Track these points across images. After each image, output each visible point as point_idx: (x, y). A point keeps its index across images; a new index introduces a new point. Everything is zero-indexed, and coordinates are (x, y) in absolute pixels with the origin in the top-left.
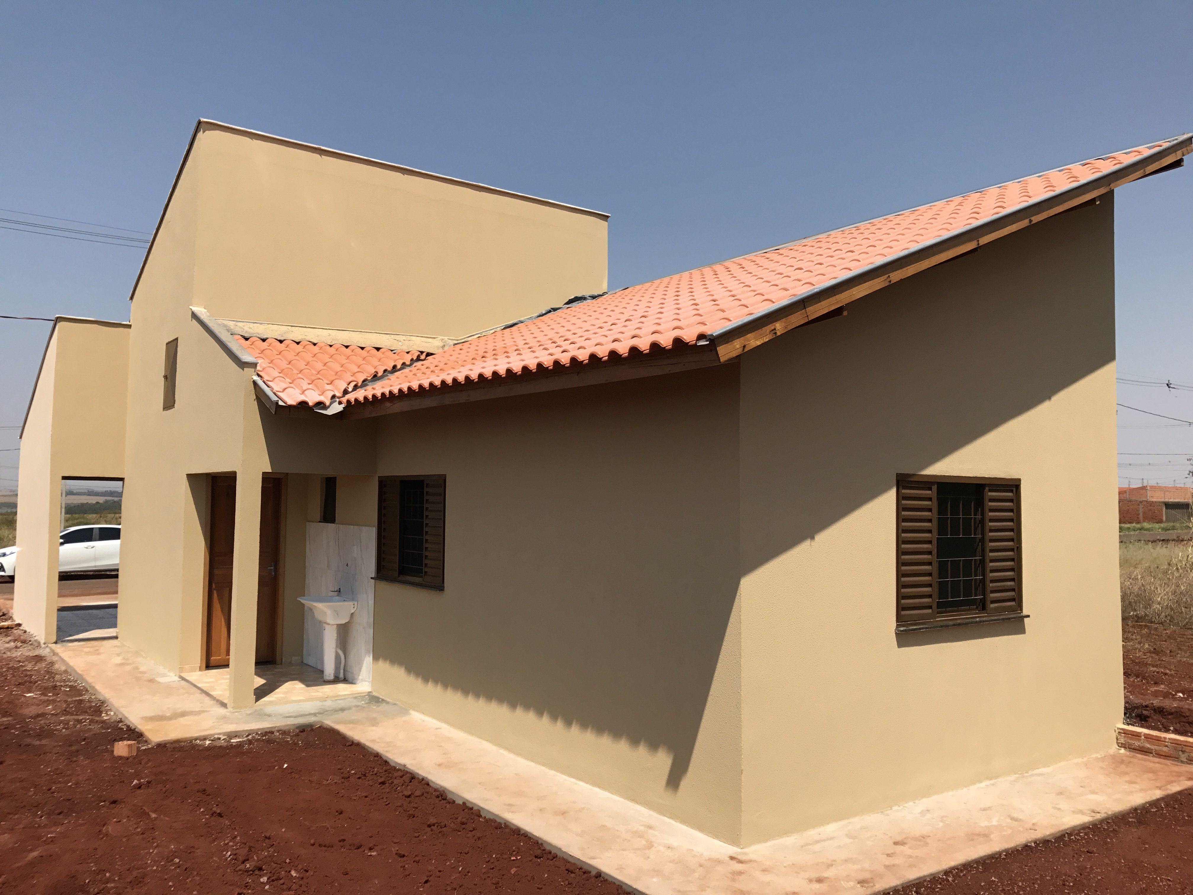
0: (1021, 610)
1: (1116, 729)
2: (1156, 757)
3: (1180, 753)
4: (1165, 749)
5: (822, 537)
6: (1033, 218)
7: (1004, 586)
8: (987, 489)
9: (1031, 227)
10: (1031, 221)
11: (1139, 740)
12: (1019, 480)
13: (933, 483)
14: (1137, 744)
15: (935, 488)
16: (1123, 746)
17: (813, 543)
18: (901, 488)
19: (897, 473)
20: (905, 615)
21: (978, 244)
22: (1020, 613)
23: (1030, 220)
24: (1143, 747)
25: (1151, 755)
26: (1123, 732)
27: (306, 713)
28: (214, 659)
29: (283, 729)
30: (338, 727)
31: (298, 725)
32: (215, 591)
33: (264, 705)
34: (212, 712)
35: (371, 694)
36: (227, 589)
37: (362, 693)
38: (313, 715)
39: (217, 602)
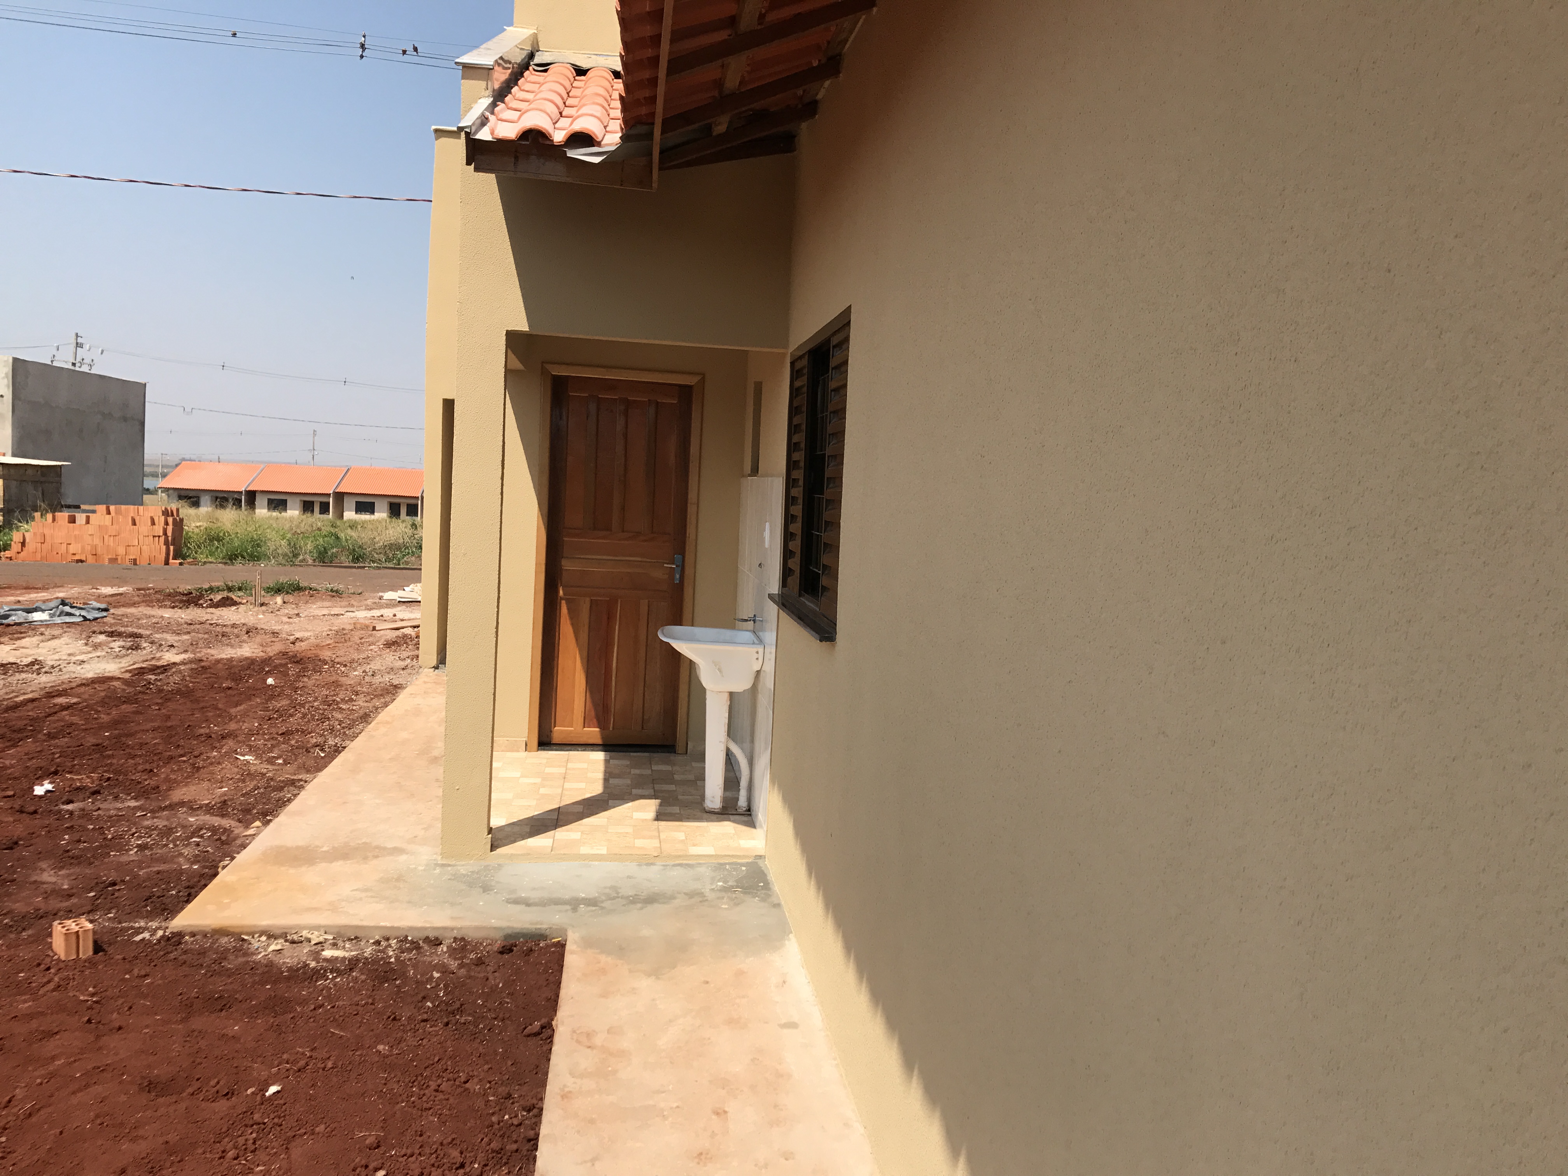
27: (567, 897)
28: (559, 731)
29: (471, 935)
30: (573, 960)
31: (509, 932)
32: (563, 602)
33: (512, 857)
34: (403, 858)
35: (760, 862)
36: (588, 599)
37: (745, 857)
38: (575, 904)
39: (568, 622)
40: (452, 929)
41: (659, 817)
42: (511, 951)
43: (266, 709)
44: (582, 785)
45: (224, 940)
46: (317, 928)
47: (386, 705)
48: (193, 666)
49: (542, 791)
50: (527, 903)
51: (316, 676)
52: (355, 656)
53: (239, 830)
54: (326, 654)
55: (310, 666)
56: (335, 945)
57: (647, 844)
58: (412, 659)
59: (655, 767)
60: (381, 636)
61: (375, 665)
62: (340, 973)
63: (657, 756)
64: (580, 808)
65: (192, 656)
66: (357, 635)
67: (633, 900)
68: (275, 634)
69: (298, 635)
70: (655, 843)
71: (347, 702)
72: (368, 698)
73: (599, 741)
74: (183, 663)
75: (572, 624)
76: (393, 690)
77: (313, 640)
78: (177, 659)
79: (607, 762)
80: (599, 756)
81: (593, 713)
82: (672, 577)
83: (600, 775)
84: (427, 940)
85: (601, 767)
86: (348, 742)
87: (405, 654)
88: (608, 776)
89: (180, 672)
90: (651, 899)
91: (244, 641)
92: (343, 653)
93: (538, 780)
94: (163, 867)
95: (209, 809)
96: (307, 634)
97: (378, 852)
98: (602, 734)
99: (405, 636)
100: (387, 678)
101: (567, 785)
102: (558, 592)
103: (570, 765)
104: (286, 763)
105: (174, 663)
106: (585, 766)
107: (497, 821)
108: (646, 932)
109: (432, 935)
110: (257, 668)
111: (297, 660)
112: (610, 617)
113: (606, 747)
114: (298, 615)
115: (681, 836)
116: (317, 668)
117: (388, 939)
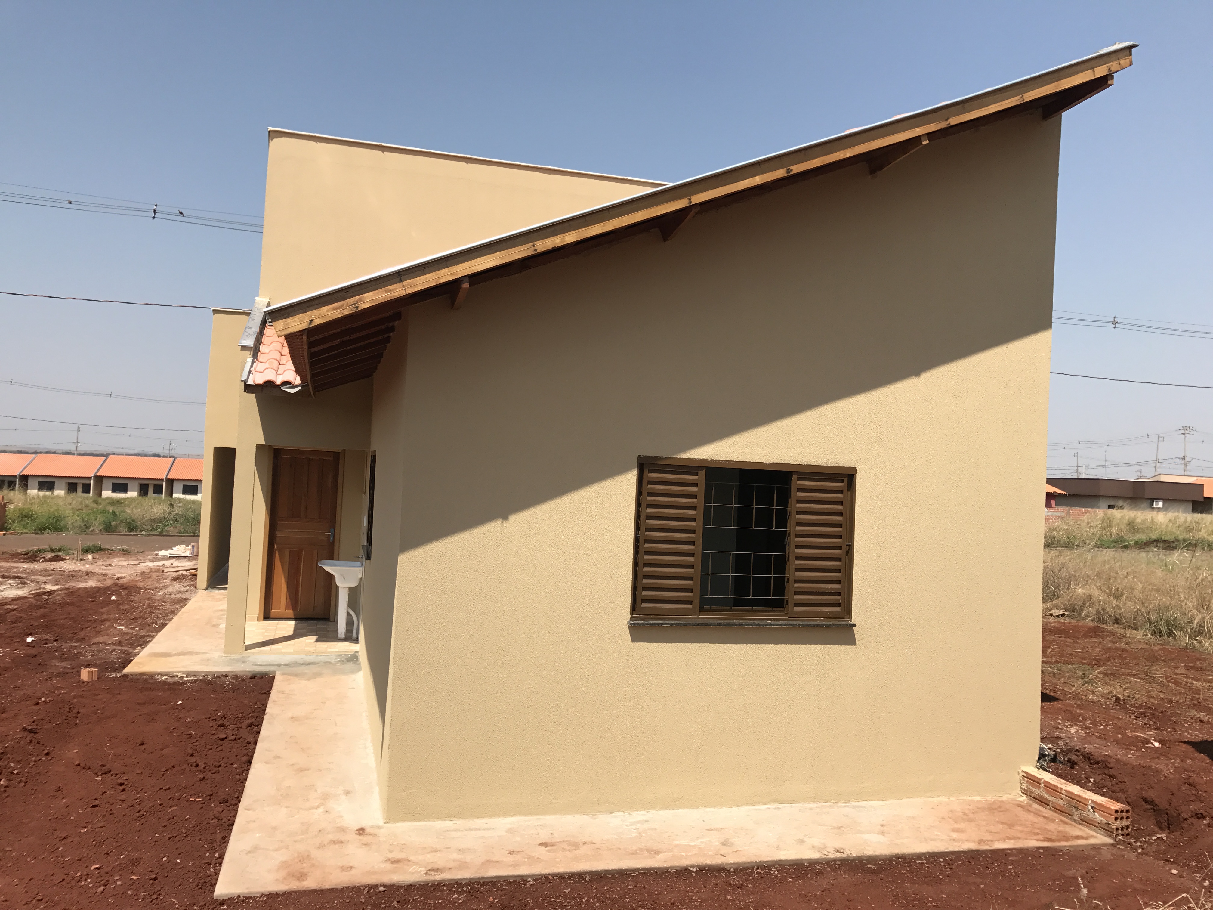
0: (850, 617)
1: (1020, 772)
2: (1052, 810)
3: (1074, 809)
4: (1061, 802)
5: (518, 519)
6: (791, 168)
7: (821, 588)
8: (795, 477)
9: (791, 180)
10: (789, 171)
11: (1039, 788)
12: (855, 469)
13: (700, 468)
14: (1037, 792)
15: (703, 473)
16: (1025, 792)
17: (506, 524)
18: (646, 472)
19: (639, 456)
20: (645, 608)
21: (690, 203)
22: (848, 621)
23: (788, 169)
24: (1041, 797)
25: (1048, 807)
26: (1026, 776)
27: (276, 663)
28: (274, 612)
29: (239, 674)
30: (277, 678)
31: (254, 673)
32: (277, 551)
33: (253, 653)
34: (207, 655)
35: (357, 654)
36: (288, 550)
37: (351, 652)
38: (279, 665)
39: (279, 561)
40: (232, 672)
41: (317, 641)
42: (254, 678)
43: (120, 610)
44: (284, 632)
45: (145, 677)
46: (180, 672)
47: (182, 607)
48: (66, 592)
49: (265, 634)
50: (260, 665)
51: (138, 595)
52: (157, 585)
53: (131, 650)
54: (141, 585)
55: (133, 591)
56: (187, 677)
57: (312, 649)
58: (190, 587)
59: (318, 626)
60: (169, 575)
61: (170, 590)
62: (191, 683)
63: (320, 622)
64: (283, 639)
65: (62, 587)
66: (154, 575)
67: (303, 664)
68: (105, 575)
69: (119, 575)
70: (315, 648)
71: (160, 606)
72: (171, 604)
73: (293, 617)
74: (58, 590)
75: (281, 562)
76: (184, 601)
77: (128, 578)
78: (55, 588)
79: (296, 625)
80: (293, 623)
81: (290, 604)
82: (329, 539)
83: (292, 629)
84: (222, 676)
85: (293, 626)
86: (168, 622)
87: (185, 584)
88: (295, 630)
89: (60, 594)
90: (309, 664)
91: (86, 579)
92: (149, 583)
93: (264, 631)
94: (105, 661)
95: (113, 644)
96: (124, 575)
97: (197, 653)
98: (294, 613)
99: (183, 575)
100: (178, 596)
101: (277, 632)
102: (274, 547)
103: (278, 626)
104: (140, 629)
105: (54, 590)
106: (286, 626)
107: (247, 643)
108: (306, 671)
109: (224, 674)
110: (103, 592)
111: (124, 587)
112: (299, 559)
113: (296, 619)
114: (110, 565)
115: (326, 646)
116: (137, 592)
117: (207, 675)
